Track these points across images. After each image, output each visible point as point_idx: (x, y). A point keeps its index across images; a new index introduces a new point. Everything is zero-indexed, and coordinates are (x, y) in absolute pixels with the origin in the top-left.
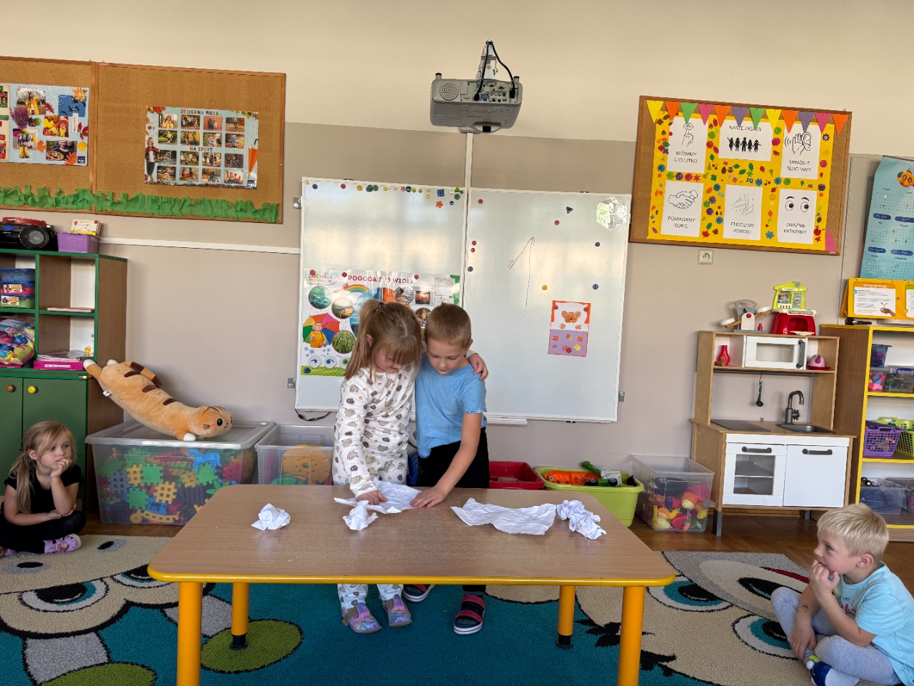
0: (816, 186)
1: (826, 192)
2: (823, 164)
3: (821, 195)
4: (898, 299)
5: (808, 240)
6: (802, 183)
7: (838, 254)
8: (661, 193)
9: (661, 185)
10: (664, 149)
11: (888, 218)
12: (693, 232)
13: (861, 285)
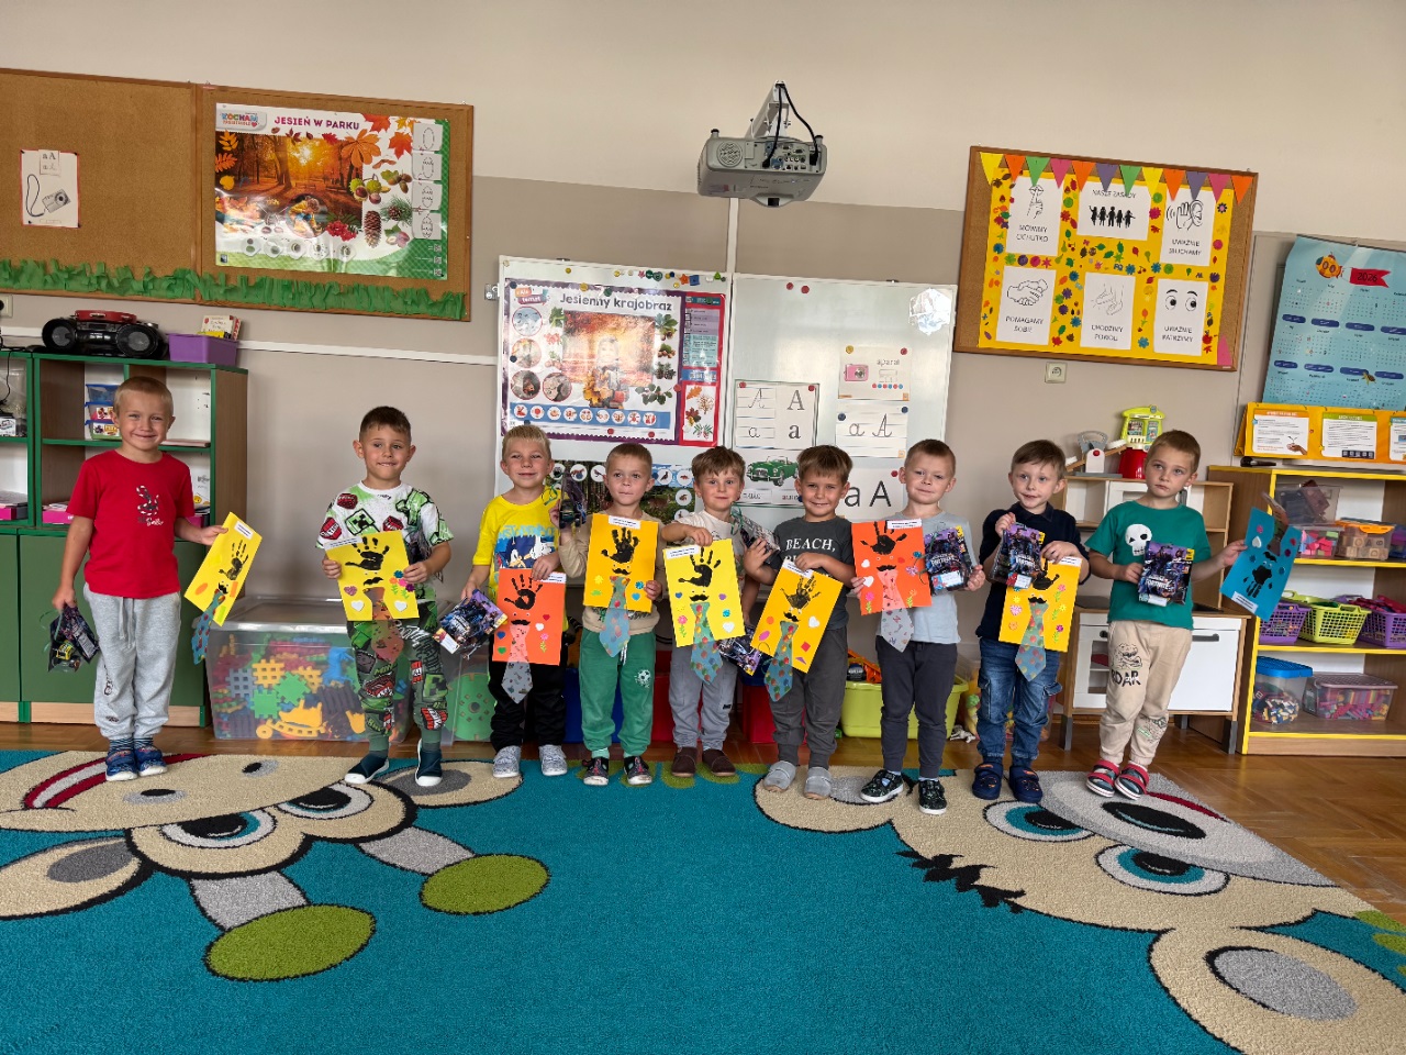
0: (1207, 276)
1: (1221, 284)
2: (1217, 245)
3: (1214, 288)
4: (1312, 431)
5: (1193, 350)
6: (1189, 271)
7: (1233, 370)
8: (997, 283)
9: (998, 273)
10: (1002, 221)
11: (1302, 320)
12: (1040, 338)
13: (1264, 412)
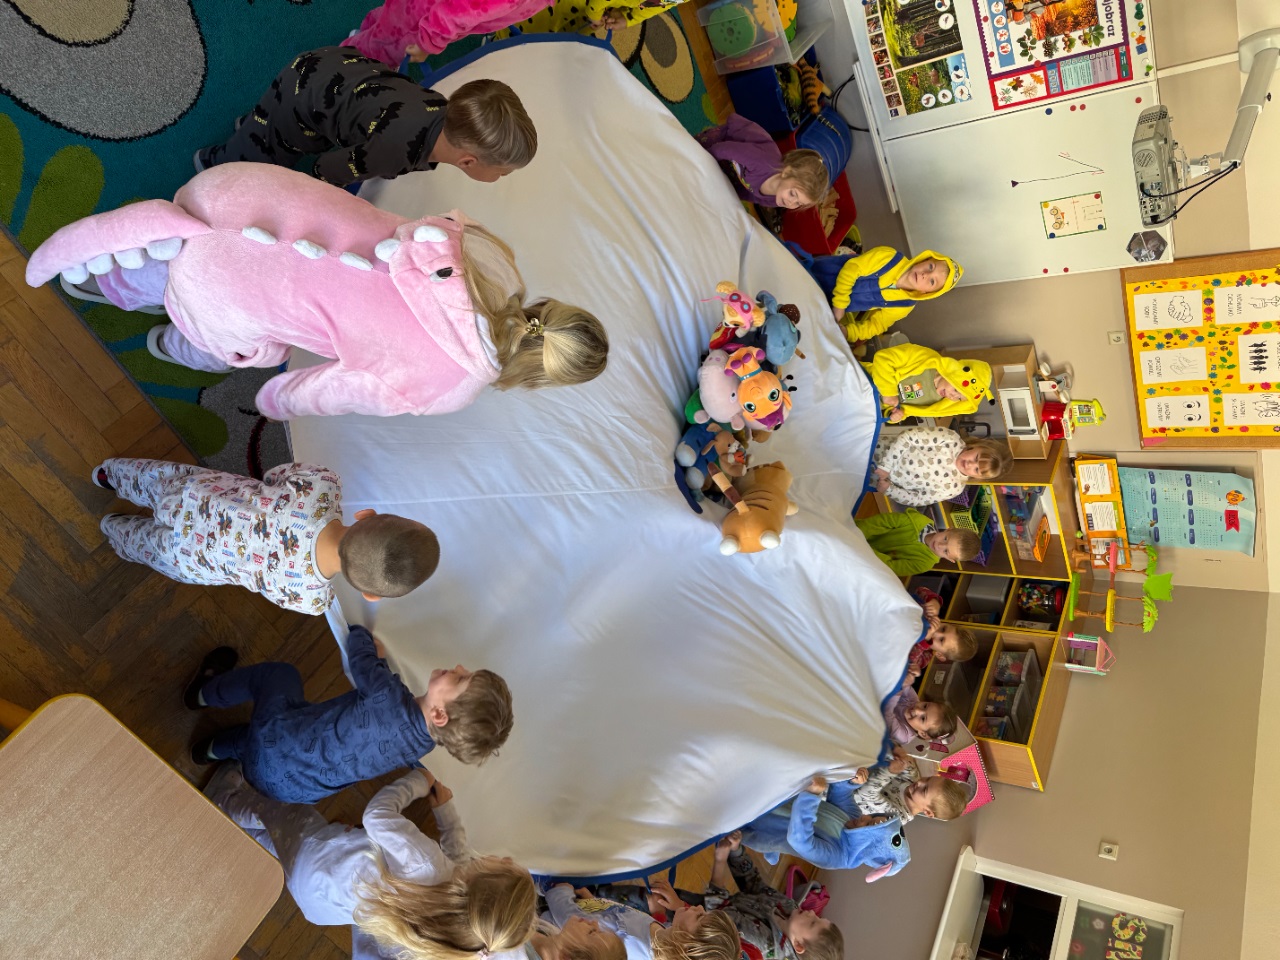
0: (1216, 425)
1: (1211, 434)
2: (1244, 429)
3: (1206, 430)
4: (1102, 496)
6: (1219, 413)
7: (1142, 448)
8: (1185, 287)
10: (1241, 281)
11: (1189, 485)
12: (1141, 323)
13: (1110, 468)
